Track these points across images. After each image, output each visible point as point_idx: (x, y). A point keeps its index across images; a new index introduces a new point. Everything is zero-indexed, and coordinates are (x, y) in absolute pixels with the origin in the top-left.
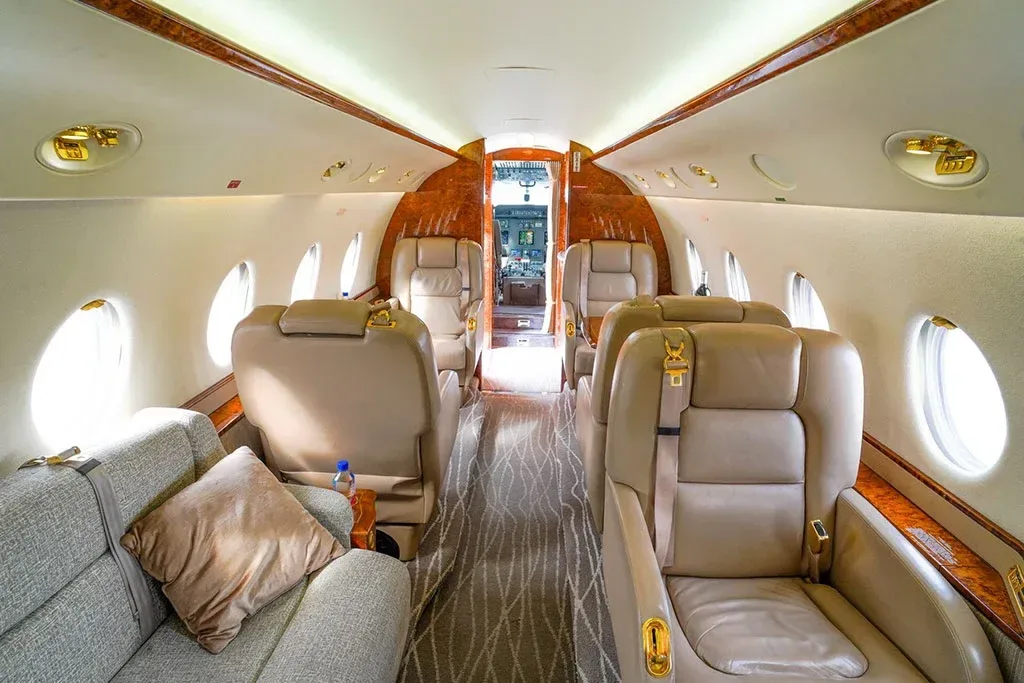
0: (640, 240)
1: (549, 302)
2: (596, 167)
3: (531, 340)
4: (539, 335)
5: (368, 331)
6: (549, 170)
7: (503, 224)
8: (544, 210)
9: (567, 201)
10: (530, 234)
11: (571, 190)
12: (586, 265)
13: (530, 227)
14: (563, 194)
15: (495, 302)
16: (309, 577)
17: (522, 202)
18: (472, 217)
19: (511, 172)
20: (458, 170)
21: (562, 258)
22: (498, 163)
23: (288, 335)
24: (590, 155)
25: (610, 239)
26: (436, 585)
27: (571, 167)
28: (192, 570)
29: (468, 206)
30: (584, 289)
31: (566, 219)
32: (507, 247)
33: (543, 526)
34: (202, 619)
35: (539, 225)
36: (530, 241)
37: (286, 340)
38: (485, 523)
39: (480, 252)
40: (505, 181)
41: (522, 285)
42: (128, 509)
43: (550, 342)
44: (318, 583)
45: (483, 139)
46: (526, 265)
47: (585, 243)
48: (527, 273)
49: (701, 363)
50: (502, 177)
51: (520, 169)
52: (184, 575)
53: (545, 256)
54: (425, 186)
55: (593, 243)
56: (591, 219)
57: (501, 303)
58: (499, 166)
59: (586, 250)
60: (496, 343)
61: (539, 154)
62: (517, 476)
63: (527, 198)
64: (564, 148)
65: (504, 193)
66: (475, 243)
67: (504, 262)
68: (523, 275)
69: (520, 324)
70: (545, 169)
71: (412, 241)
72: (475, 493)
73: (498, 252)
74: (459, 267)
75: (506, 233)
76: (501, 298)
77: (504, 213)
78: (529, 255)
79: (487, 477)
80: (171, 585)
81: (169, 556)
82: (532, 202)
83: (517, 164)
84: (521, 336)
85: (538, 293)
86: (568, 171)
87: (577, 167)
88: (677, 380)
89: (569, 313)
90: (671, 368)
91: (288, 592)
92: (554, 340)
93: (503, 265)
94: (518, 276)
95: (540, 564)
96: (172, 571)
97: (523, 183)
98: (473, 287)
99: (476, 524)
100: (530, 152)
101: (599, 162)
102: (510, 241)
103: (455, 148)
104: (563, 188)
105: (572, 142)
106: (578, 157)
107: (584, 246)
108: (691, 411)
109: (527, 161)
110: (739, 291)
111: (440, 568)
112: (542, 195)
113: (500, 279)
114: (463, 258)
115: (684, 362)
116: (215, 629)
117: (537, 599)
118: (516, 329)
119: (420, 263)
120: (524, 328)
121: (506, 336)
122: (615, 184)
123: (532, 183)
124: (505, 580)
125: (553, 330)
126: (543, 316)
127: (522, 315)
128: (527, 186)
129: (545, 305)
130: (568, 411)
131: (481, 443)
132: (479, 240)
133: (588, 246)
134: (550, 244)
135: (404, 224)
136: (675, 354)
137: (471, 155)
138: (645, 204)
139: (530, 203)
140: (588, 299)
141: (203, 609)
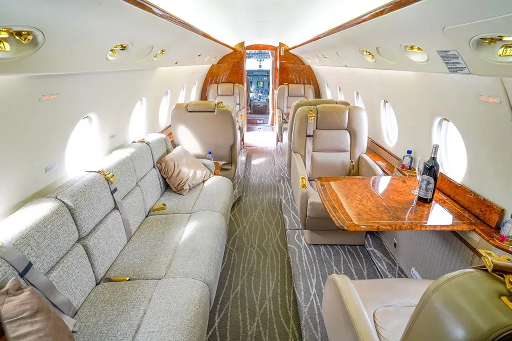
0: (309, 83)
1: (271, 112)
2: (290, 53)
3: (264, 128)
4: (267, 126)
5: (216, 110)
6: (270, 54)
7: (251, 79)
8: (268, 72)
9: (278, 67)
10: (261, 83)
11: (280, 63)
12: (286, 94)
13: (262, 79)
14: (276, 65)
15: (247, 113)
16: (204, 182)
17: (259, 69)
18: (240, 75)
19: (254, 55)
20: (233, 55)
21: (276, 92)
22: (248, 51)
23: (190, 112)
24: (287, 48)
25: (297, 83)
26: (236, 199)
27: (280, 53)
28: (175, 174)
29: (238, 70)
30: (285, 104)
31: (278, 75)
32: (252, 89)
33: (271, 187)
34: (179, 187)
35: (265, 78)
36: (261, 86)
37: (189, 113)
38: (251, 185)
39: (243, 89)
40: (251, 59)
41: (259, 105)
42: (157, 158)
43: (271, 129)
44: (206, 184)
45: (244, 42)
46: (260, 97)
47: (286, 85)
48: (261, 100)
49: (319, 116)
50: (250, 57)
51: (257, 54)
52: (173, 175)
53: (269, 93)
54: (221, 61)
55: (289, 85)
56: (288, 75)
57: (250, 113)
58: (248, 52)
59: (286, 87)
60: (249, 130)
61: (266, 47)
62: (261, 173)
63: (260, 66)
64: (277, 45)
65: (251, 64)
66: (241, 85)
67: (251, 95)
68: (259, 101)
69: (258, 121)
70: (268, 53)
71: (215, 85)
72: (246, 178)
73: (248, 91)
74: (235, 95)
75: (251, 82)
76: (250, 111)
77: (251, 73)
78: (262, 92)
79: (250, 174)
80: (169, 179)
81: (169, 170)
82: (263, 68)
83: (257, 51)
84: (258, 127)
85: (266, 109)
86: (278, 55)
87: (282, 54)
88: (312, 121)
89: (279, 112)
90: (310, 117)
91: (199, 184)
92: (273, 128)
93: (251, 97)
94: (256, 101)
95: (271, 196)
96: (170, 174)
97: (259, 60)
98: (241, 103)
99: (247, 186)
100: (262, 46)
101: (291, 51)
102: (253, 86)
103: (233, 46)
104: (276, 62)
105: (280, 43)
106: (282, 49)
107: (285, 86)
108: (317, 130)
109: (260, 50)
110: (341, 98)
111: (237, 194)
112: (267, 64)
113: (249, 102)
114: (237, 91)
115: (314, 115)
116: (183, 189)
117: (270, 204)
118: (257, 124)
119: (219, 94)
120: (260, 124)
121: (253, 127)
122: (298, 60)
123: (262, 60)
124: (259, 200)
125: (272, 124)
126: (268, 118)
127: (260, 118)
128: (260, 61)
129: (268, 114)
130: (279, 152)
131: (246, 163)
132: (243, 84)
133: (287, 86)
134: (271, 86)
135: (211, 78)
136: (312, 112)
137: (239, 49)
138: (310, 68)
139: (261, 69)
140: (287, 108)
141: (179, 184)
